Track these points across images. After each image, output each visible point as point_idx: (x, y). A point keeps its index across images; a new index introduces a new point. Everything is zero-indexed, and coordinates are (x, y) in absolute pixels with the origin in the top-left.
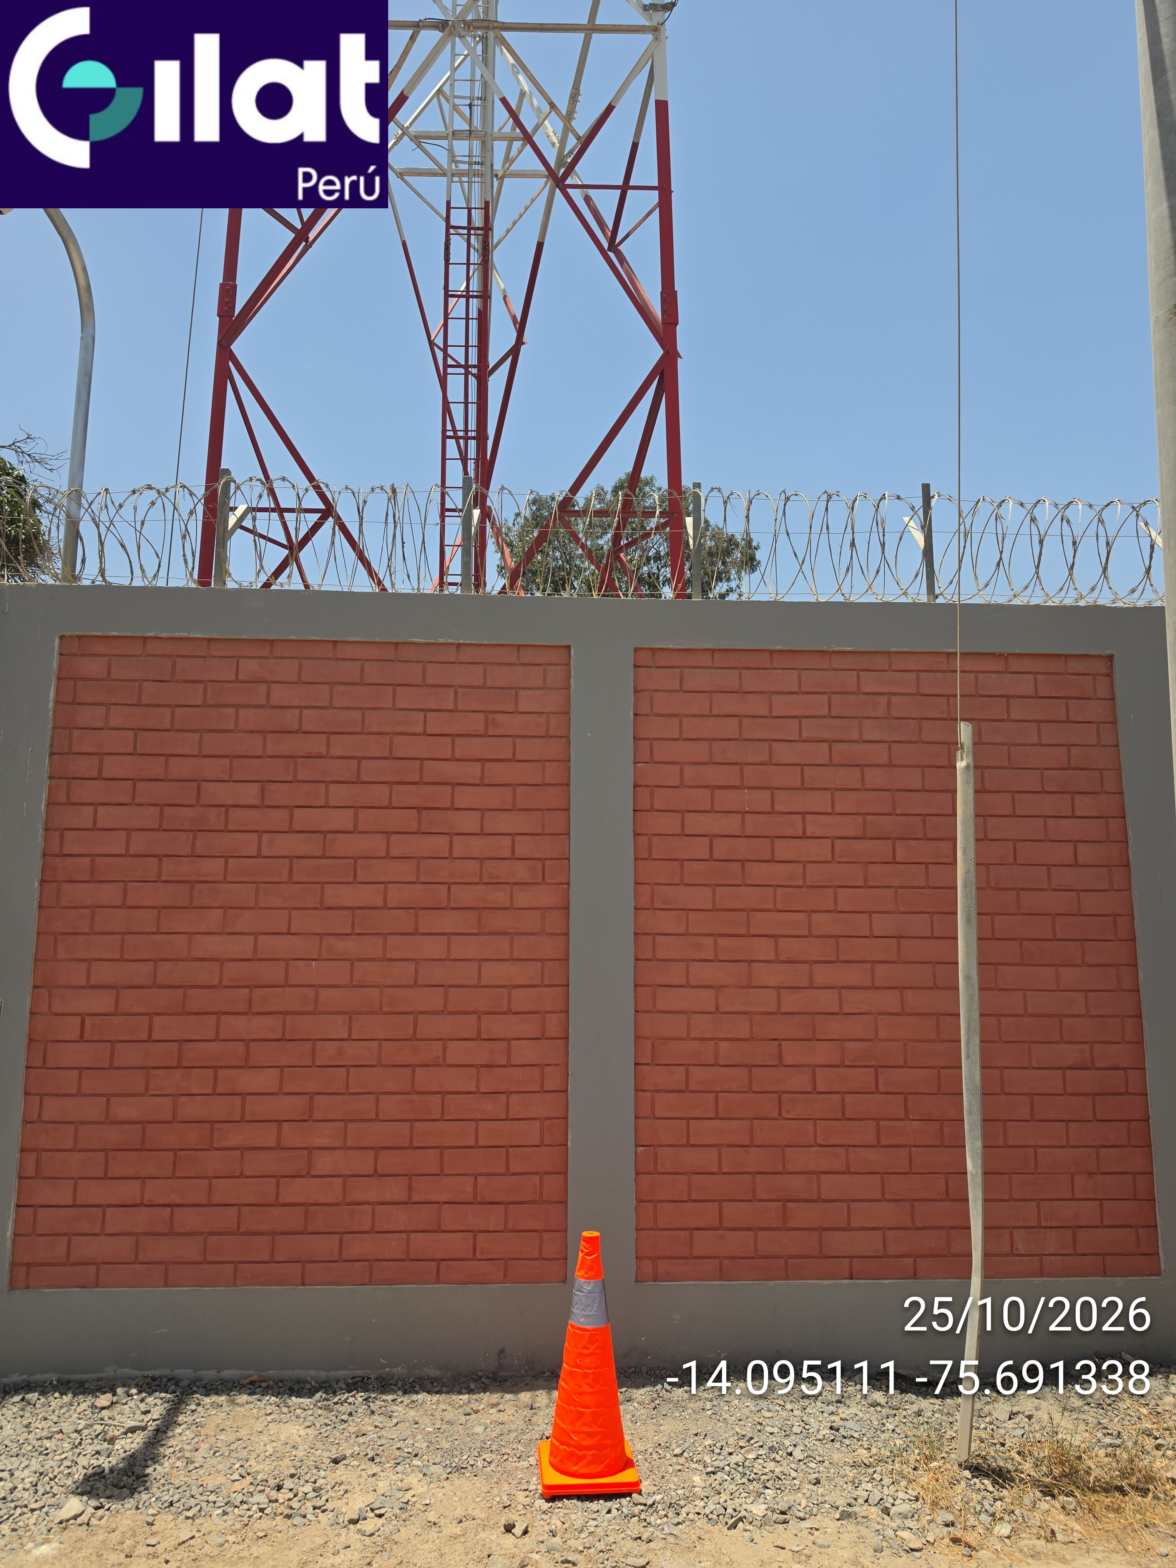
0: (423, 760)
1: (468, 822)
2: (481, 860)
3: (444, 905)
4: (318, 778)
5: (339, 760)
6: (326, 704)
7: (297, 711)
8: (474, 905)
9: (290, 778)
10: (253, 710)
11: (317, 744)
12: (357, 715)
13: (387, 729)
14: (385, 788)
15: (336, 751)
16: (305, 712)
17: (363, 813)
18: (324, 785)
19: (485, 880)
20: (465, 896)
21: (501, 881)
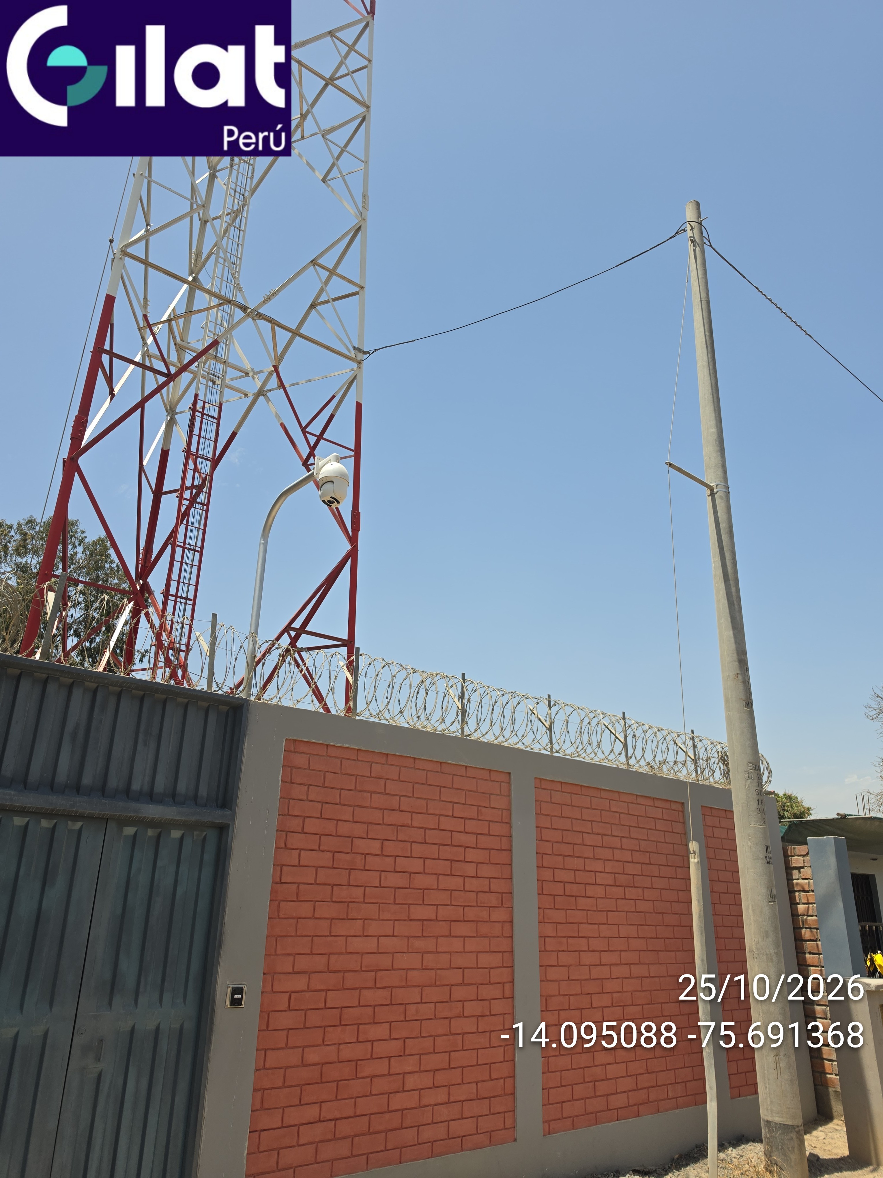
0: (452, 831)
1: (470, 870)
2: (477, 892)
3: (462, 919)
4: (407, 839)
5: (416, 829)
6: (411, 795)
7: (398, 798)
8: (474, 920)
9: (395, 839)
10: (378, 795)
11: (406, 818)
12: (424, 802)
13: (437, 812)
14: (436, 847)
15: (415, 824)
16: (402, 798)
17: (428, 862)
18: (410, 844)
19: (479, 905)
20: (471, 913)
21: (485, 905)
